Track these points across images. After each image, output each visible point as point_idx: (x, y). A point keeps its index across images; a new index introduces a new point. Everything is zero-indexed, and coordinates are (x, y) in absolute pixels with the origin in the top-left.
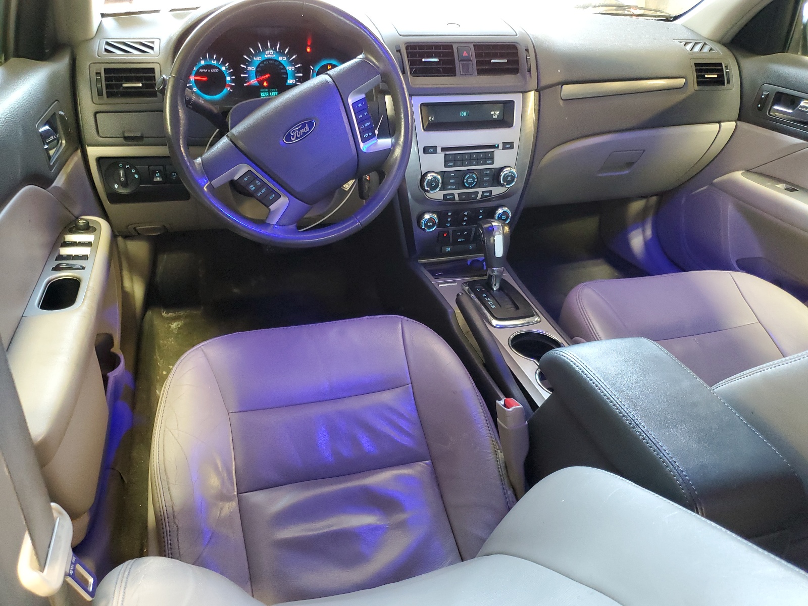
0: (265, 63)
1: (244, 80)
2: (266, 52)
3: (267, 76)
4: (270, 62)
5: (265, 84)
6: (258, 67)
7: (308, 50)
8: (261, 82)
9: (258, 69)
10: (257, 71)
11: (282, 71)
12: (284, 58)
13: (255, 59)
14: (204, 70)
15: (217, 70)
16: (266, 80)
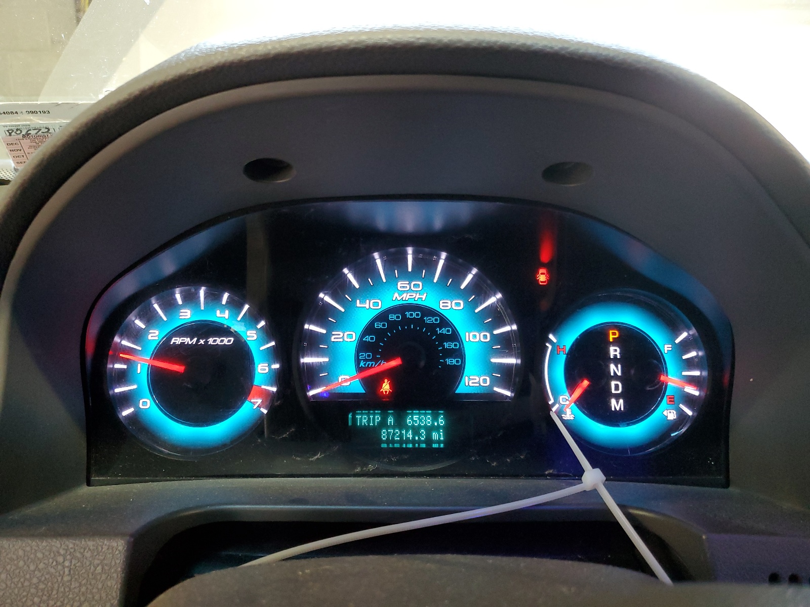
0: (393, 317)
1: (312, 375)
2: (399, 284)
3: (393, 363)
4: (408, 314)
5: (386, 387)
6: (369, 329)
7: (542, 278)
8: (372, 383)
9: (368, 339)
10: (362, 346)
11: (446, 345)
12: (458, 304)
13: (358, 305)
14: (187, 340)
15: (227, 341)
16: (390, 374)
